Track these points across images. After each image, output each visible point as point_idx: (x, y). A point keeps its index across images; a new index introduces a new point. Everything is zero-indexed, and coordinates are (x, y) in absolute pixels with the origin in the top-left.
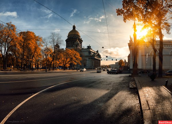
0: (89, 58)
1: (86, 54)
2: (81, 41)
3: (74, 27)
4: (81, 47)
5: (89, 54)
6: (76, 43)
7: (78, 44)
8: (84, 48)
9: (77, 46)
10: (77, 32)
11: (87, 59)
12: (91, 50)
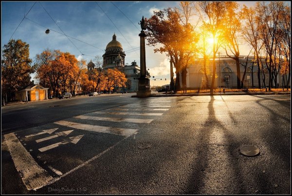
0: (134, 79)
1: (131, 72)
2: (123, 55)
3: (114, 37)
4: (124, 64)
5: (134, 73)
6: (117, 59)
7: (120, 60)
8: (127, 65)
9: (118, 63)
10: (117, 43)
11: (132, 79)
12: (136, 67)
